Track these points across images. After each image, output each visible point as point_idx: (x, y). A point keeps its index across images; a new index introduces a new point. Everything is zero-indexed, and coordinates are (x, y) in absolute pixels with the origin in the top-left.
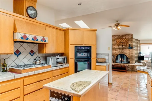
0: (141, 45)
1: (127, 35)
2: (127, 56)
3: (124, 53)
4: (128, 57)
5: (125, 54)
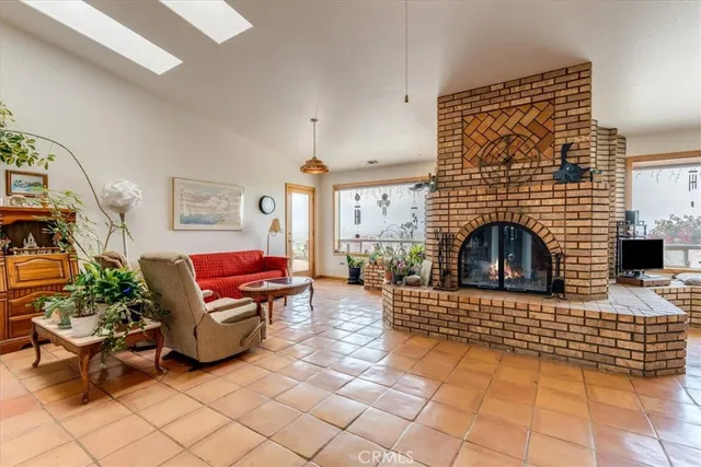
0: (634, 164)
1: (542, 77)
2: (547, 240)
3: (521, 214)
4: (550, 246)
5: (524, 219)
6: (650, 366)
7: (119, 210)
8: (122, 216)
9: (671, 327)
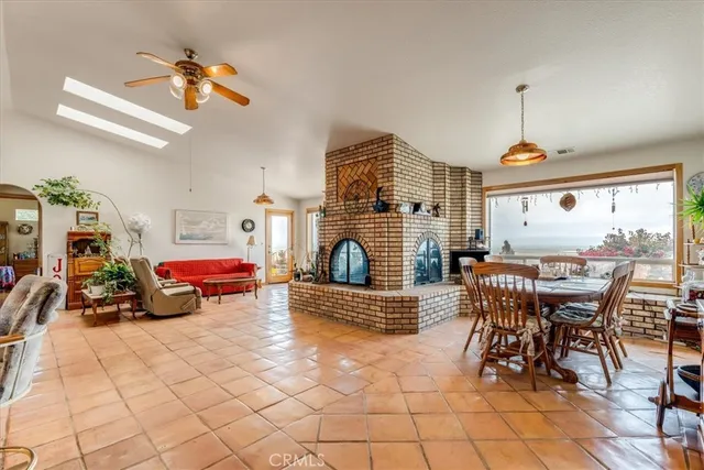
0: (487, 193)
1: (372, 142)
4: (368, 255)
6: (389, 327)
7: (137, 232)
8: (140, 235)
9: (405, 304)
